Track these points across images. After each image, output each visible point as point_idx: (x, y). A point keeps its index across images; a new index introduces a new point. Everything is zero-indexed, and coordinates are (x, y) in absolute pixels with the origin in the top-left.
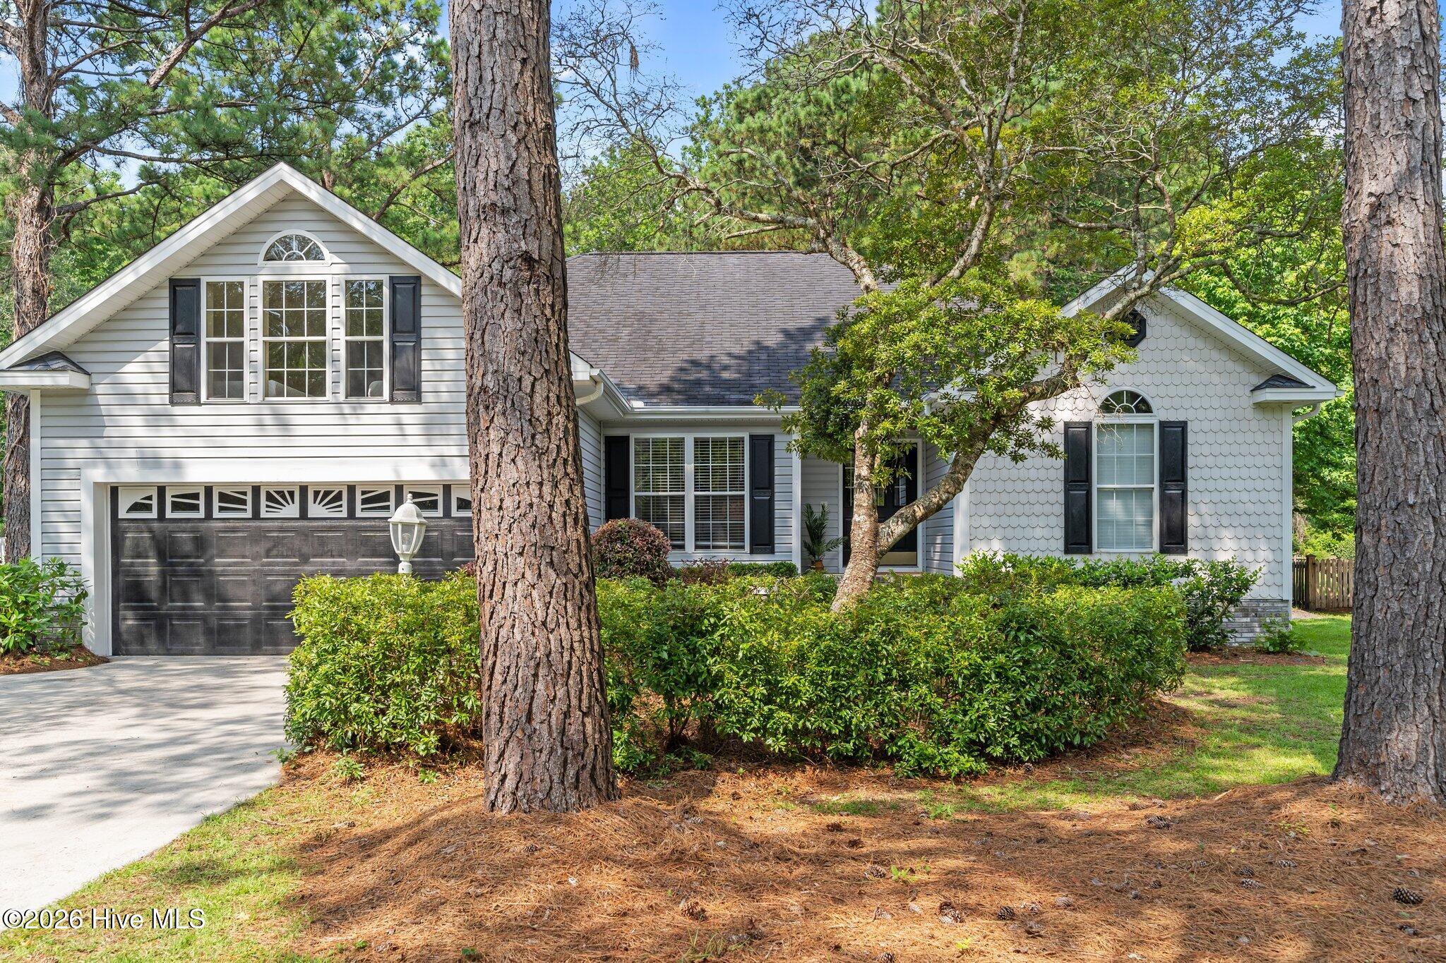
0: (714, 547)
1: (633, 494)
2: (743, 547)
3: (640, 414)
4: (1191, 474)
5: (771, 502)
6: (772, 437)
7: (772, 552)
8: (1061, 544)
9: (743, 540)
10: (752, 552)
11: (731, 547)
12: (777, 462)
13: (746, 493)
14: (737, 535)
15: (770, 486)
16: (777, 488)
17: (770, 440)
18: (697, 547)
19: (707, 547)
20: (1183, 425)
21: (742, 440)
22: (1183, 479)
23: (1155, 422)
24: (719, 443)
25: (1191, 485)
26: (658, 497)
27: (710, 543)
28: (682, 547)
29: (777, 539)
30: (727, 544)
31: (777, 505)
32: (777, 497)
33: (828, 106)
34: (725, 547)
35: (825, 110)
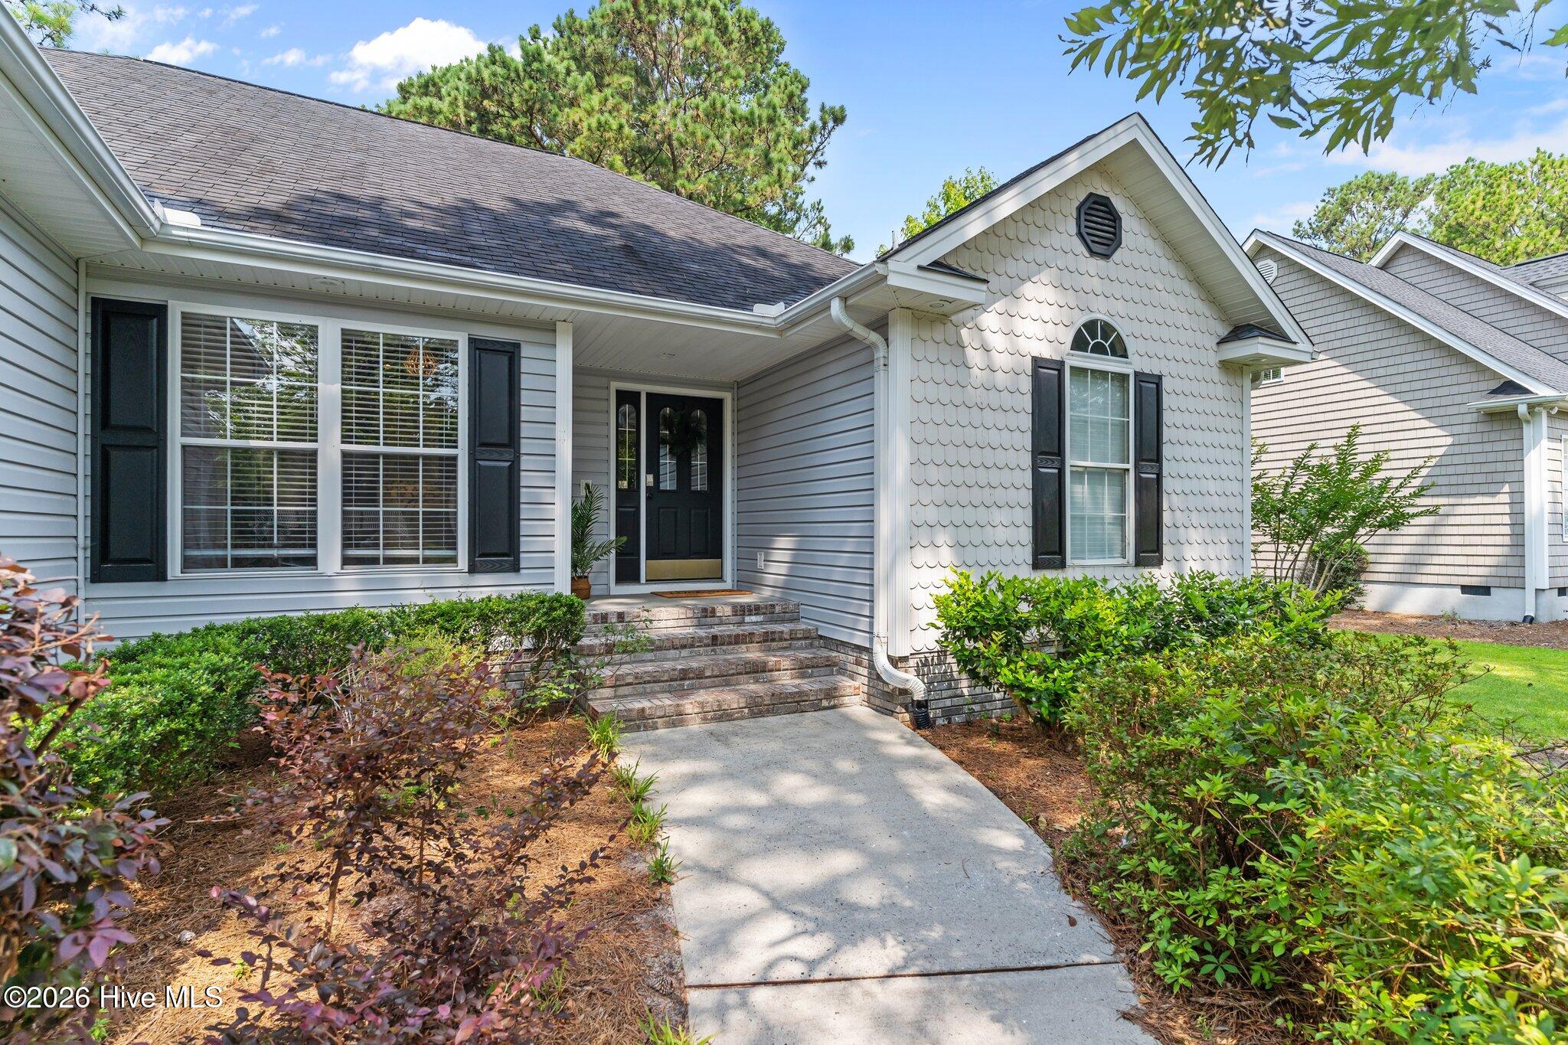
0: (390, 560)
1: (176, 440)
2: (453, 560)
3: (191, 245)
4: (1167, 451)
5: (513, 472)
6: (517, 346)
7: (516, 568)
8: (1026, 554)
9: (453, 546)
10: (473, 569)
11: (426, 560)
12: (525, 397)
13: (462, 452)
14: (440, 533)
15: (512, 440)
16: (525, 446)
17: (511, 353)
18: (347, 561)
19: (374, 561)
20: (1158, 380)
21: (453, 345)
22: (1158, 459)
23: (1129, 370)
24: (399, 349)
25: (1167, 467)
26: (246, 450)
27: (380, 553)
28: (311, 561)
29: (525, 544)
30: (419, 553)
31: (526, 479)
32: (525, 463)
33: (517, 71)
34: (414, 560)
35: (513, 75)
